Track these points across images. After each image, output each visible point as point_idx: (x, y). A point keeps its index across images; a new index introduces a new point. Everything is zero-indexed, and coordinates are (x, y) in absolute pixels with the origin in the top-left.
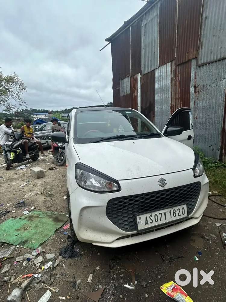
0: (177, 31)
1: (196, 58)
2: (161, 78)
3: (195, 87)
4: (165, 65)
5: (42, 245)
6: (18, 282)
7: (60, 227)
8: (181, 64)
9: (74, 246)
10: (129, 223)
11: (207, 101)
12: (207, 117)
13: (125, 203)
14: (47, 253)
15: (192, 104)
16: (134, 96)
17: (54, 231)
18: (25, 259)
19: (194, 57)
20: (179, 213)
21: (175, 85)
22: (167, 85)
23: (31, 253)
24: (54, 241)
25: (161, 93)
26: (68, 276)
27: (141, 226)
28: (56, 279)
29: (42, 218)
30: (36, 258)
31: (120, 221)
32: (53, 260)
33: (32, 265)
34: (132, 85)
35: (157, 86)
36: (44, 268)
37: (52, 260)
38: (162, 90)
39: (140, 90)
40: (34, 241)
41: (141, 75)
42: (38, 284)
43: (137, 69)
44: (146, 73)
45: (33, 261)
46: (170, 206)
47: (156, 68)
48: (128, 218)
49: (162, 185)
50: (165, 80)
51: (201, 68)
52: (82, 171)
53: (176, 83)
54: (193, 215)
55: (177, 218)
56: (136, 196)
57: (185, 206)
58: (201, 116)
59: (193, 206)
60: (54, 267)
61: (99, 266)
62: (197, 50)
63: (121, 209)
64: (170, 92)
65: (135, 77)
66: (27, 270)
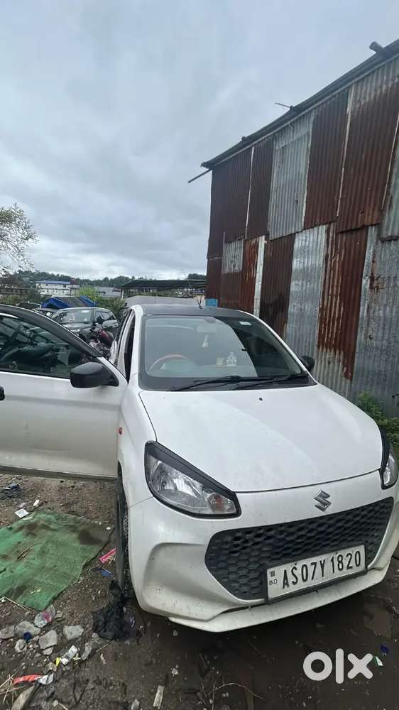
0: (343, 169)
1: (378, 225)
2: (304, 251)
3: (372, 279)
4: (316, 229)
5: (56, 601)
6: (5, 694)
7: (92, 556)
8: (347, 231)
9: (125, 609)
10: (249, 581)
11: (394, 309)
12: (392, 339)
13: (246, 541)
14: (66, 621)
15: (364, 309)
16: (250, 278)
17: (80, 567)
18: (20, 635)
19: (375, 223)
20: (349, 562)
21: (333, 268)
22: (317, 266)
23: (32, 620)
24: (81, 592)
25: (303, 280)
26: (111, 687)
27: (275, 590)
28: (86, 693)
29: (54, 530)
30: (44, 634)
31: (233, 577)
32: (80, 642)
33: (34, 651)
34: (247, 257)
35: (296, 264)
36: (60, 663)
37: (77, 641)
38: (305, 274)
39: (262, 267)
40: (39, 591)
41: (266, 239)
42: (47, 701)
43: (260, 226)
44: (276, 237)
45: (37, 642)
46: (332, 547)
47: (297, 230)
48: (247, 570)
49: (321, 505)
50: (314, 256)
51: (387, 244)
52: (160, 462)
53: (334, 265)
54: (376, 563)
55: (346, 572)
56: (269, 528)
57: (361, 549)
58: (380, 335)
59: (376, 545)
60: (83, 661)
61: (177, 667)
62: (382, 212)
63: (235, 552)
64: (321, 280)
65: (254, 241)
66: (23, 664)
